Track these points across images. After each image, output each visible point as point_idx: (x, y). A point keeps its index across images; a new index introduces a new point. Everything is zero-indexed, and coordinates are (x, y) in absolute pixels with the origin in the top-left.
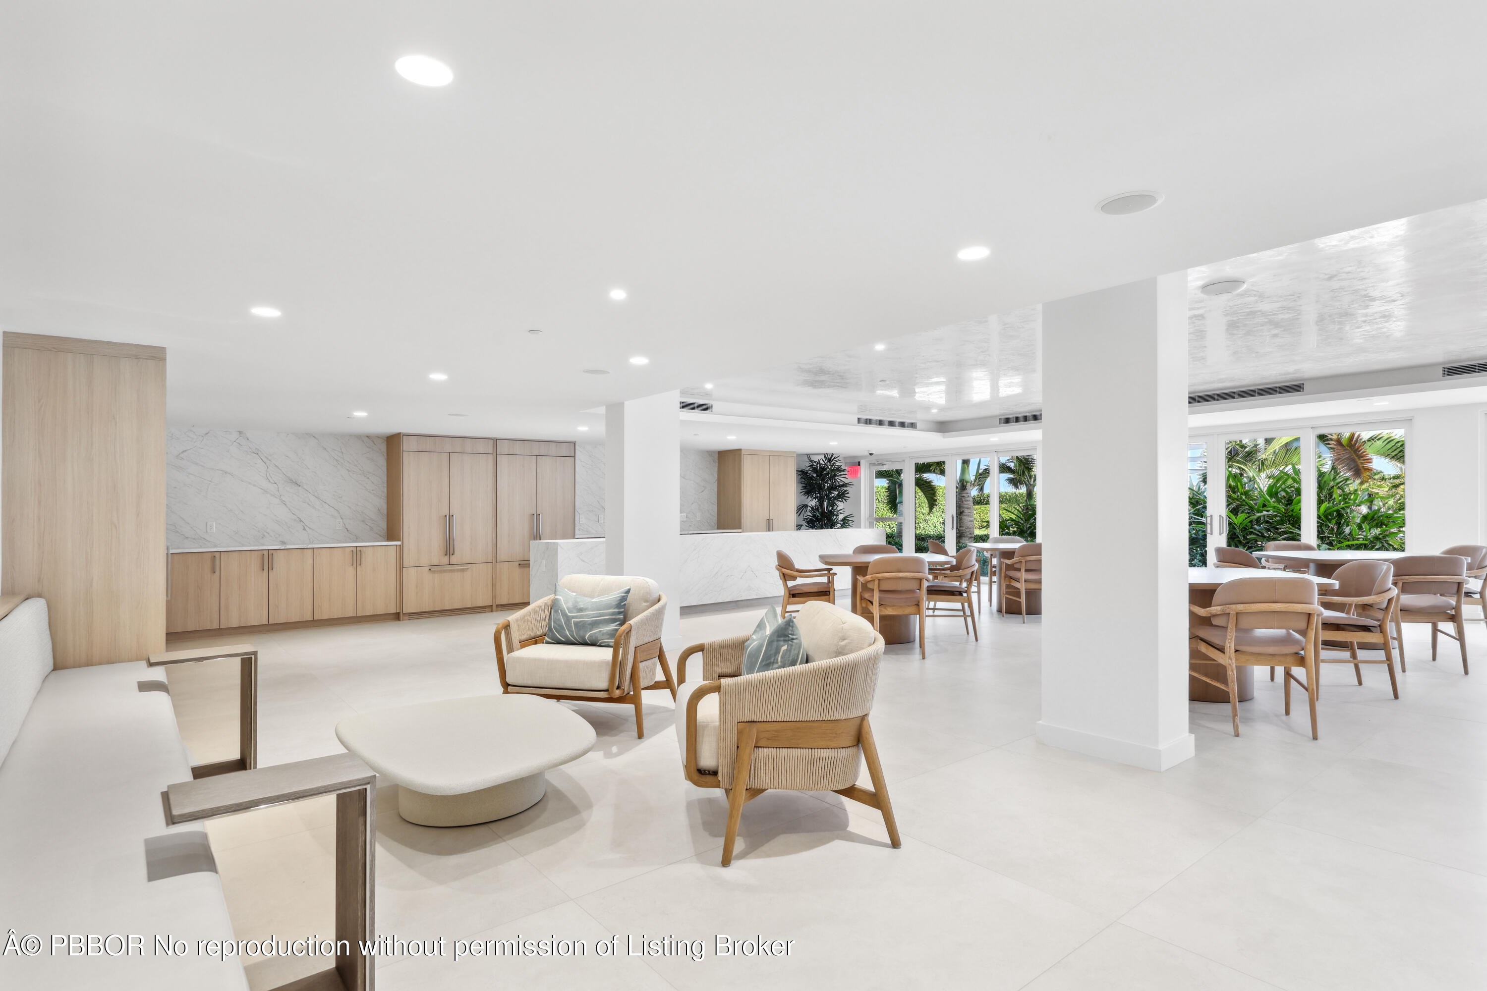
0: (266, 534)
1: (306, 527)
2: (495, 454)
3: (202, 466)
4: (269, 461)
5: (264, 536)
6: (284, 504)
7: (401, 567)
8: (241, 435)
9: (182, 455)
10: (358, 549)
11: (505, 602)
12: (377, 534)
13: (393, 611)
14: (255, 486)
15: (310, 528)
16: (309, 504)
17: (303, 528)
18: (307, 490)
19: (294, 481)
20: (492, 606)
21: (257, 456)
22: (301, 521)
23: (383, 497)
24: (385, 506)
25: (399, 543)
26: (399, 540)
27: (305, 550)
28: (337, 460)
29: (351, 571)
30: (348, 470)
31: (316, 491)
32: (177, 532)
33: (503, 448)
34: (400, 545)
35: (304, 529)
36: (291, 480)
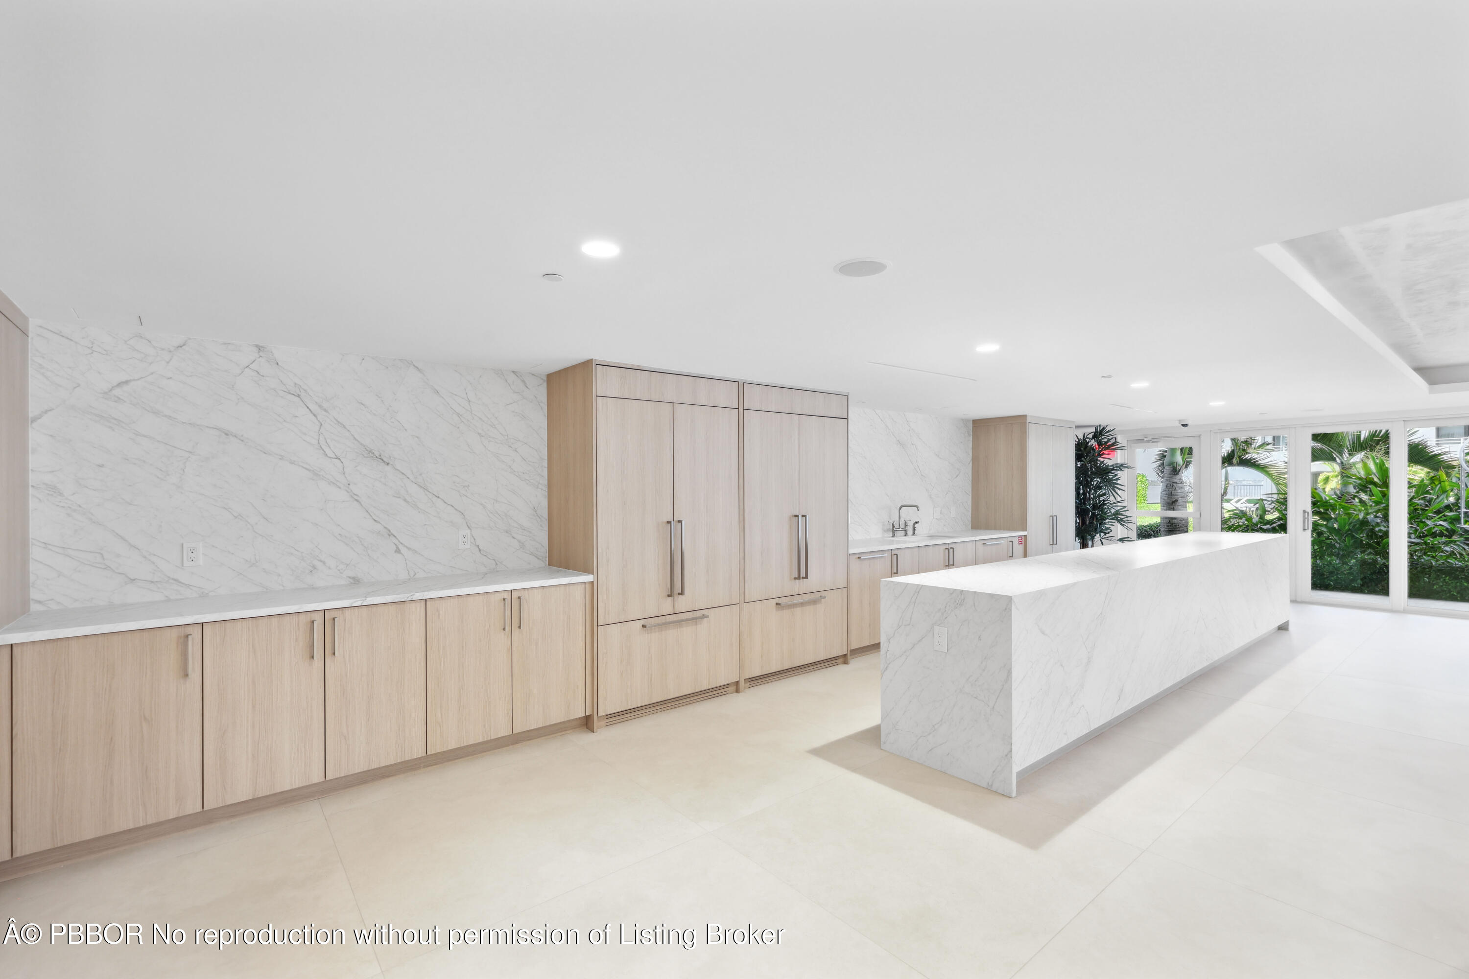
0: (318, 564)
1: (400, 547)
2: (741, 409)
3: (170, 417)
4: (324, 413)
5: (314, 567)
6: (357, 500)
7: (593, 625)
8: (261, 354)
9: (117, 392)
10: (515, 595)
11: (757, 673)
12: (532, 554)
13: (580, 714)
14: (292, 463)
15: (409, 549)
16: (405, 500)
17: (395, 548)
18: (403, 474)
19: (377, 454)
20: (738, 682)
21: (296, 399)
22: (390, 534)
23: (540, 486)
24: (545, 503)
25: (589, 578)
26: (587, 570)
27: (407, 605)
28: (458, 414)
29: (502, 640)
30: (479, 434)
31: (421, 474)
32: (108, 568)
33: (753, 398)
34: (592, 582)
35: (398, 551)
36: (370, 452)
